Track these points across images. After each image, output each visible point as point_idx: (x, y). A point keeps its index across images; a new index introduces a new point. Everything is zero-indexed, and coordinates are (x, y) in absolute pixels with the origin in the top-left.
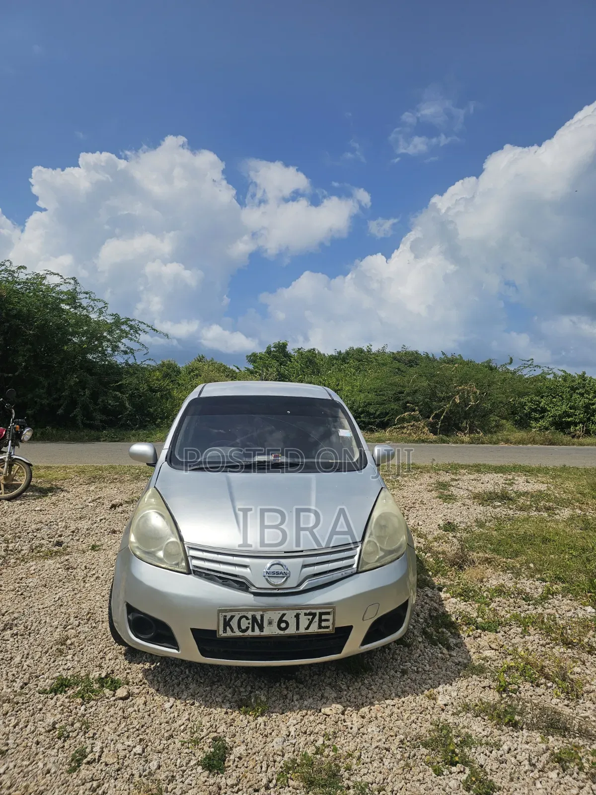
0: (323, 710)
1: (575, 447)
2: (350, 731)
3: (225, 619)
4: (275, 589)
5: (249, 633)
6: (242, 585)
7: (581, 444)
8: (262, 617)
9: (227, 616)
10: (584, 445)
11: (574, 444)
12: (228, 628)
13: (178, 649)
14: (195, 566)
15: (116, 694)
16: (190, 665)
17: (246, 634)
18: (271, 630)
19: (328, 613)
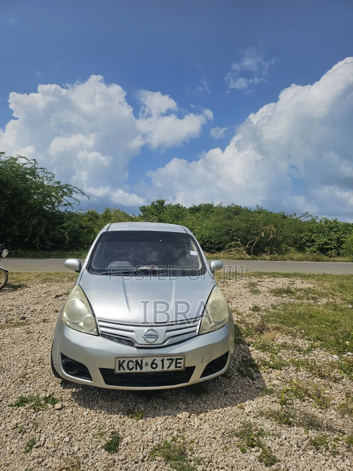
0: (177, 415)
1: (331, 262)
2: (193, 427)
3: (119, 363)
4: (150, 345)
5: (134, 370)
6: (130, 342)
7: (334, 261)
8: (142, 361)
9: (121, 361)
10: (337, 262)
11: (330, 261)
12: (121, 367)
13: (91, 380)
14: (102, 331)
15: (55, 407)
16: (100, 389)
17: (132, 371)
18: (147, 369)
19: (181, 359)
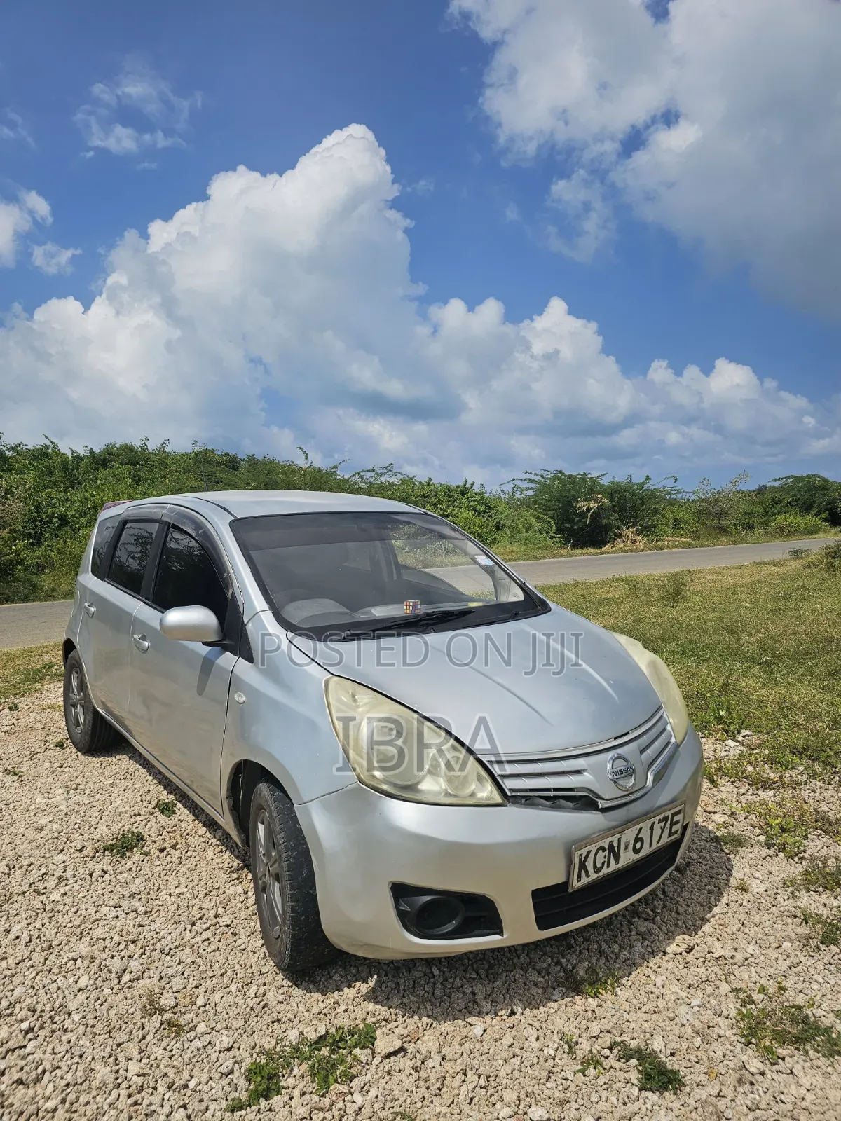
0: (669, 949)
2: (732, 961)
3: (580, 859)
4: (627, 795)
5: (605, 871)
6: (586, 802)
8: (619, 840)
9: (571, 852)
12: (583, 871)
13: (501, 933)
14: (511, 790)
15: (377, 1051)
16: (537, 945)
17: (601, 874)
18: (627, 858)
19: (679, 812)
